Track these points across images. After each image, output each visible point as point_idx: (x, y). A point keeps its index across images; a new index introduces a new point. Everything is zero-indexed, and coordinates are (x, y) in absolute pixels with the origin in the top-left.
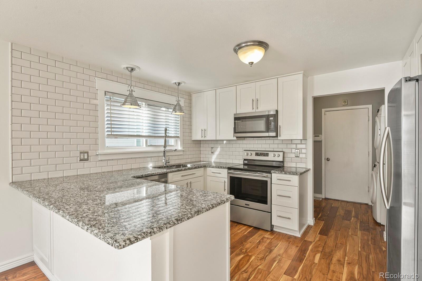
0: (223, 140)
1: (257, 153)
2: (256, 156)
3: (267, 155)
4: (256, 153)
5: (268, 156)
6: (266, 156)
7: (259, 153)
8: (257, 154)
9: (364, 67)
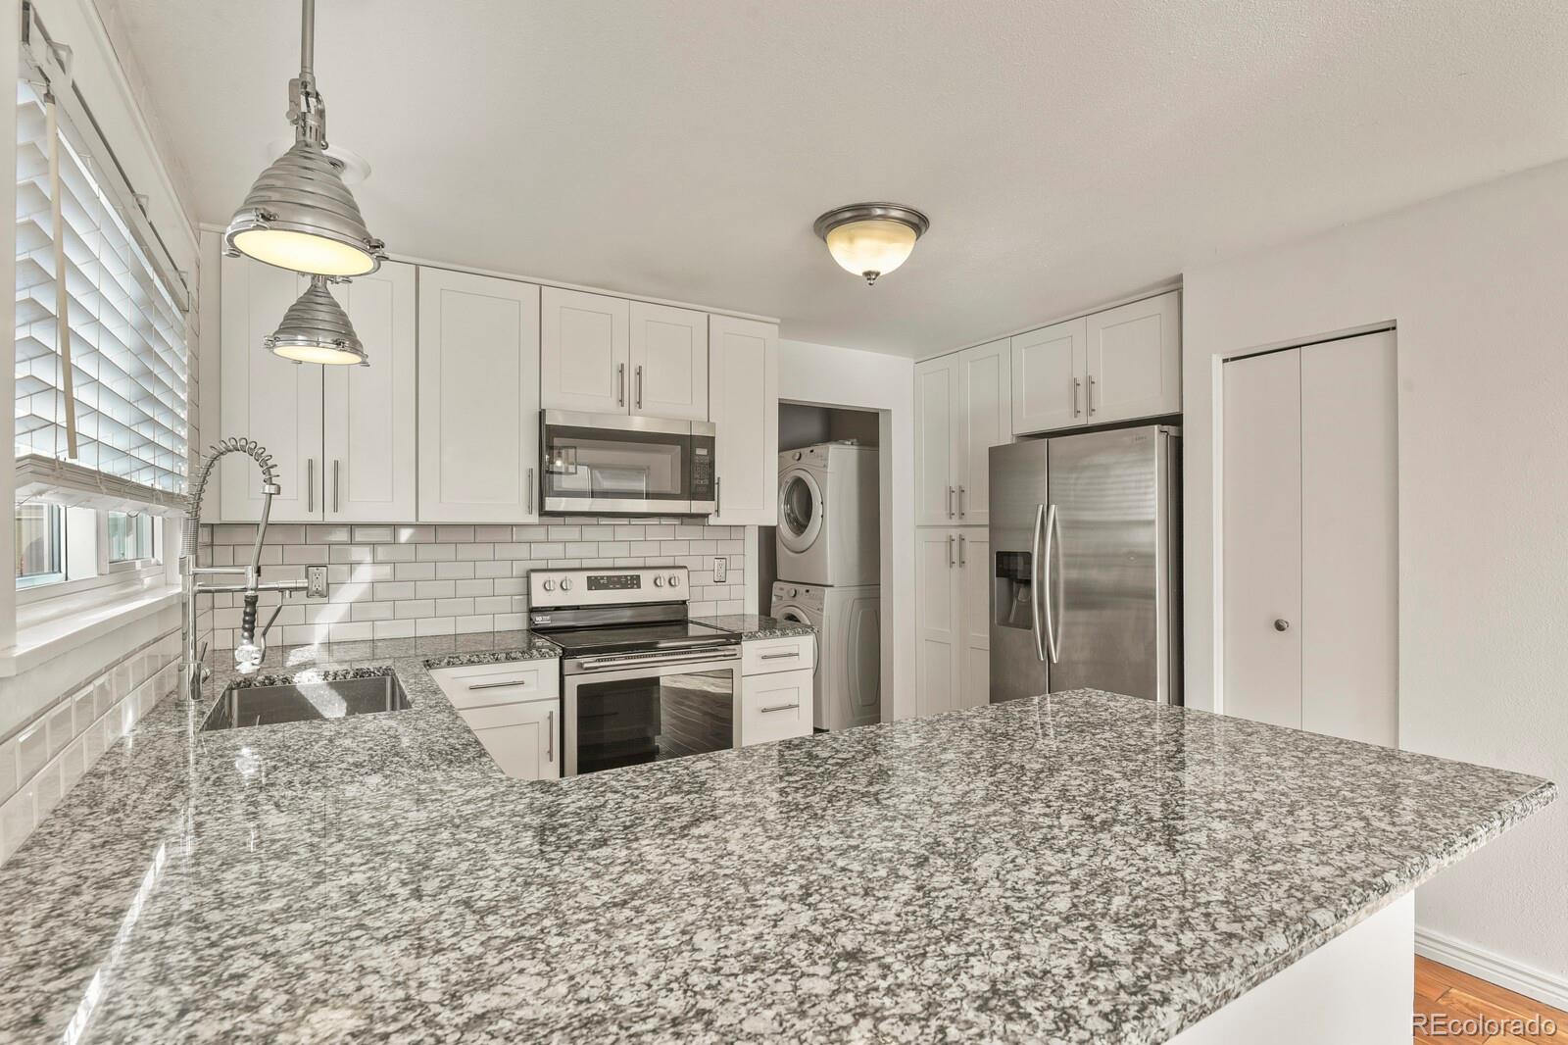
0: (395, 527)
1: (596, 577)
2: (589, 589)
3: (634, 582)
4: (588, 577)
5: (639, 587)
6: (632, 588)
7: (602, 578)
8: (594, 584)
9: (853, 351)
